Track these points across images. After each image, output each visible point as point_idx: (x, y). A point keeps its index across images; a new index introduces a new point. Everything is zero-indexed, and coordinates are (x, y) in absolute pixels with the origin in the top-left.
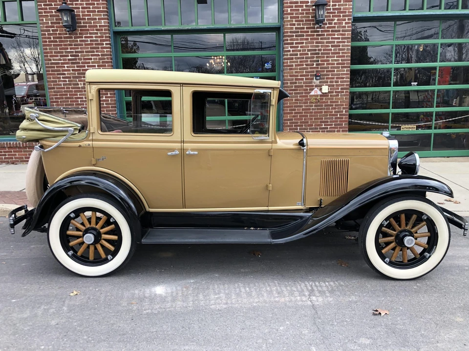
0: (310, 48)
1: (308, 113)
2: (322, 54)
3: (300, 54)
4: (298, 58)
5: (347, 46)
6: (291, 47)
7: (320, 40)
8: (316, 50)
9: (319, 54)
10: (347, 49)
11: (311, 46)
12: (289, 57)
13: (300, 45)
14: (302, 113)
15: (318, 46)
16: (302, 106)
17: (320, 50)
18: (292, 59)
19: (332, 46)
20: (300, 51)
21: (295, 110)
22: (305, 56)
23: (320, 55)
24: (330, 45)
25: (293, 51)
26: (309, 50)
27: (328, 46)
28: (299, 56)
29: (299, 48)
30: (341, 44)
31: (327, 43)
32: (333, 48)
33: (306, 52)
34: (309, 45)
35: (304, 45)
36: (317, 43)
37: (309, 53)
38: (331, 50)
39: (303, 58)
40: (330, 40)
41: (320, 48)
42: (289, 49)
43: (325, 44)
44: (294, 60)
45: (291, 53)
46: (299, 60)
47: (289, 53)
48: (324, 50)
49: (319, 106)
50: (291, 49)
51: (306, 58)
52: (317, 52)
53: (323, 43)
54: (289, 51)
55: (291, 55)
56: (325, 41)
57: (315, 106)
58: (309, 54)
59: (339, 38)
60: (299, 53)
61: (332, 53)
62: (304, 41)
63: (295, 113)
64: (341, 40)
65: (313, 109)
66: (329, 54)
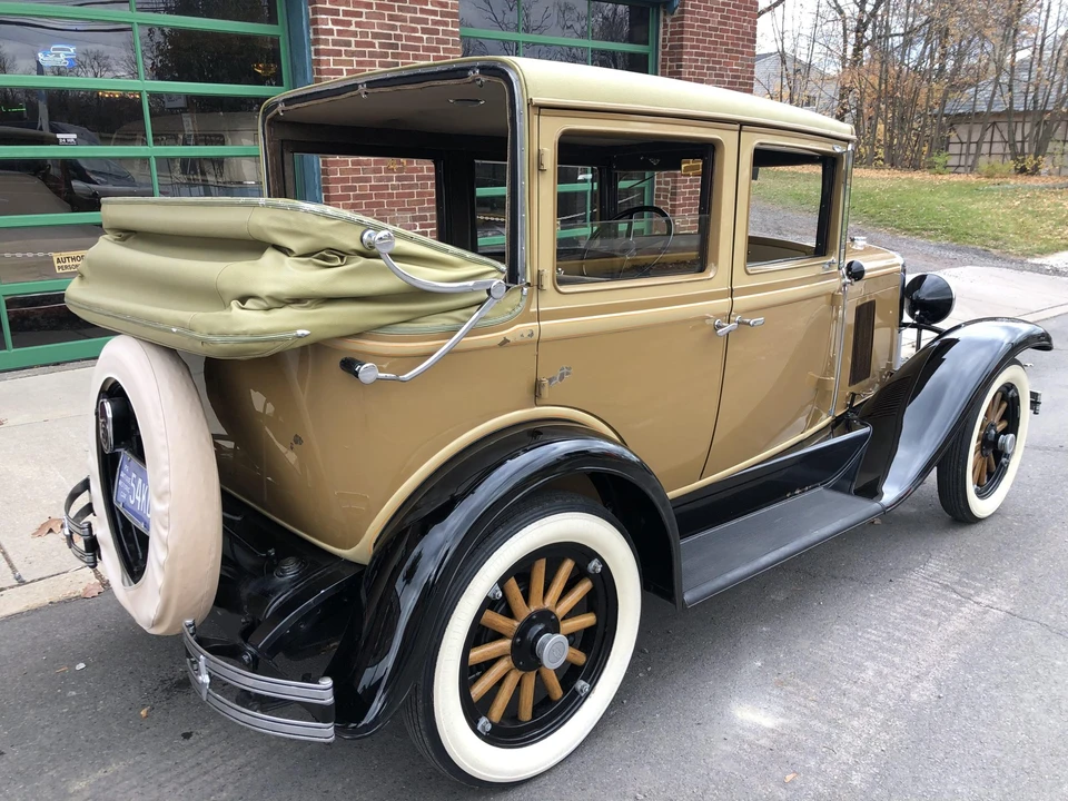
0: (376, 30)
1: (382, 196)
2: (404, 47)
3: (358, 44)
4: (353, 54)
5: (453, 33)
6: (335, 22)
7: (396, 13)
8: (389, 36)
9: (395, 46)
10: (454, 43)
11: (381, 26)
12: (331, 47)
13: (354, 20)
14: (370, 196)
15: (393, 28)
16: (367, 180)
17: (398, 37)
18: (339, 53)
19: (424, 31)
20: (354, 34)
21: (354, 189)
22: (367, 50)
23: (400, 51)
24: (419, 27)
25: (339, 32)
26: (375, 36)
27: (415, 30)
28: (353, 48)
29: (353, 28)
30: (441, 28)
31: (414, 20)
32: (425, 36)
33: (370, 39)
34: (375, 21)
35: (363, 19)
36: (391, 18)
37: (376, 42)
38: (421, 39)
39: (363, 54)
40: (418, 15)
41: (398, 32)
42: (330, 26)
43: (408, 24)
44: (344, 57)
45: (335, 37)
46: (354, 59)
47: (330, 38)
48: (408, 38)
49: (405, 178)
50: (335, 28)
51: (372, 54)
52: (393, 41)
53: (404, 20)
54: (330, 32)
55: (335, 43)
56: (409, 15)
57: (398, 179)
58: (377, 45)
59: (434, 13)
60: (353, 39)
61: (426, 49)
62: (364, 10)
63: (356, 197)
64: (439, 18)
65: (394, 187)
66: (417, 48)
